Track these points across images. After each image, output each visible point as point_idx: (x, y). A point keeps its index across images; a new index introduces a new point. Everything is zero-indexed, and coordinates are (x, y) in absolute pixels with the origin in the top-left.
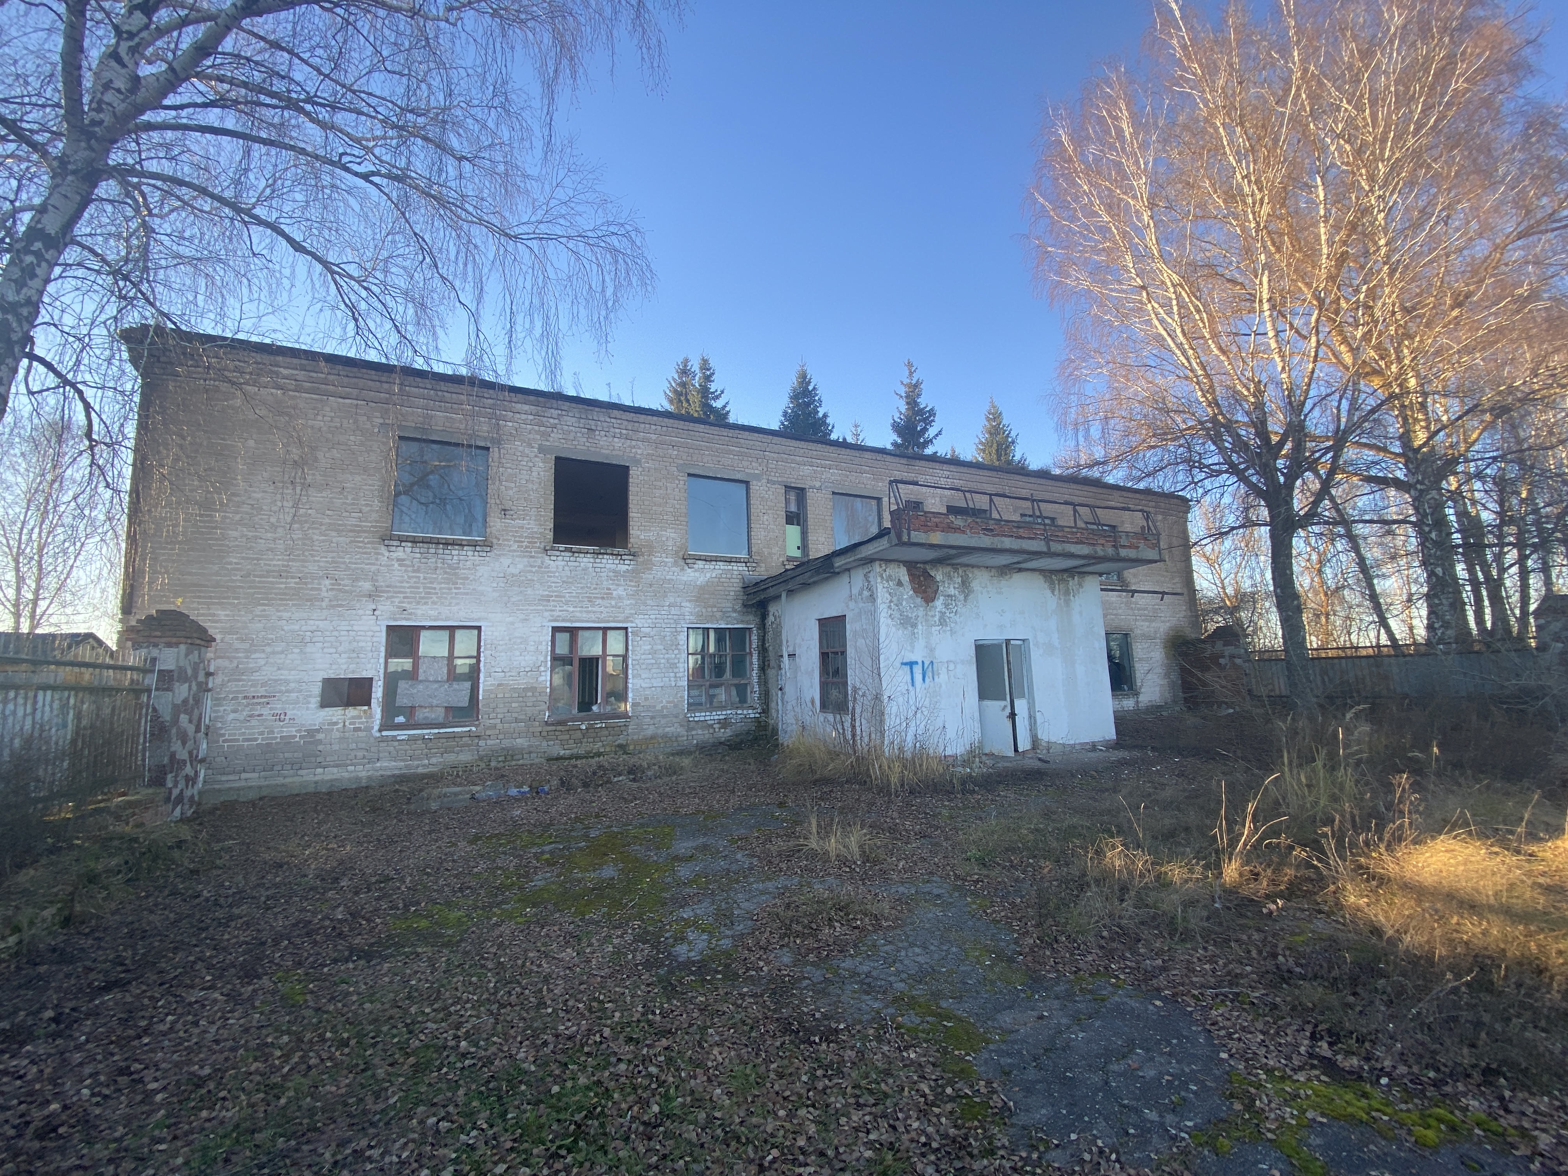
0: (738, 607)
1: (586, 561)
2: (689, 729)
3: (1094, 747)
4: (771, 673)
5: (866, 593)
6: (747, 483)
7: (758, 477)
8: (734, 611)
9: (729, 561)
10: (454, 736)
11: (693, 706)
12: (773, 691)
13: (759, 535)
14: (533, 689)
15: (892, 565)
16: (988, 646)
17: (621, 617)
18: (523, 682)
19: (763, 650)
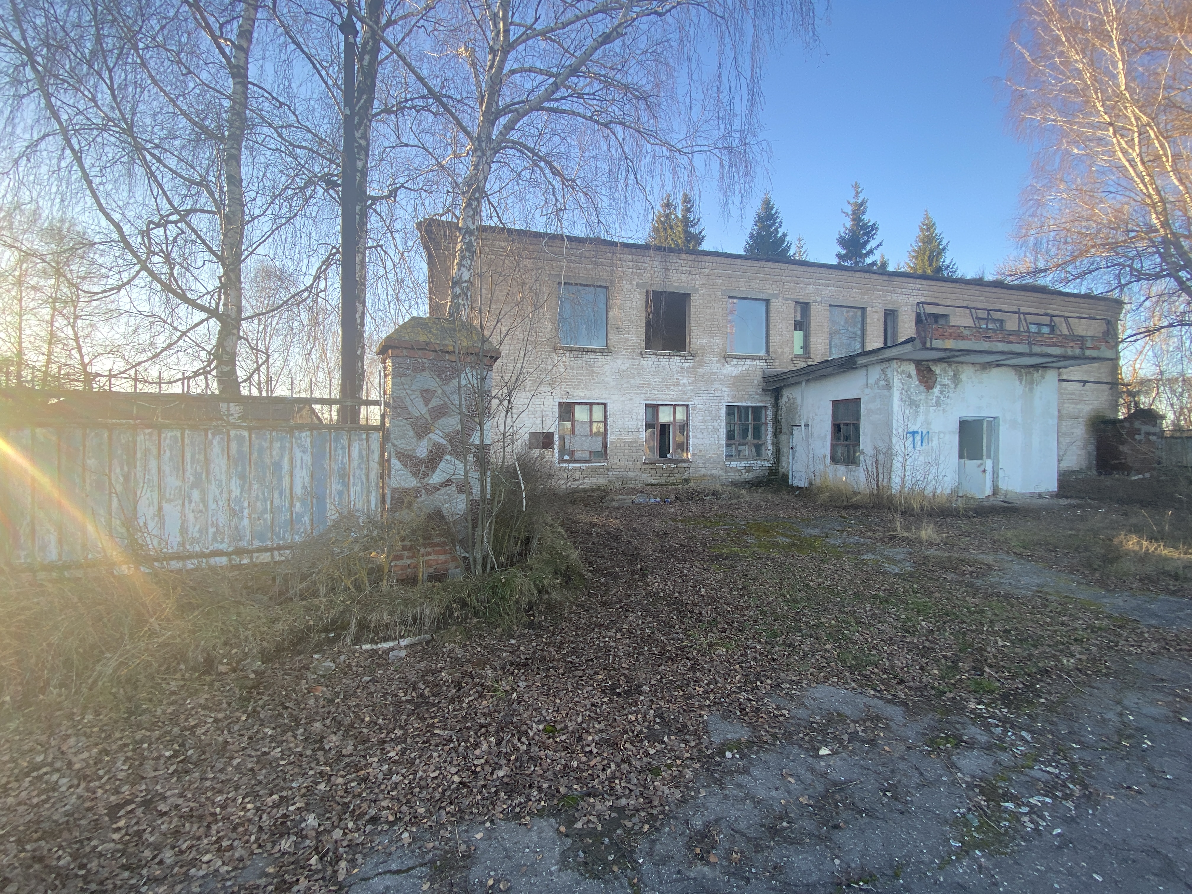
0: (760, 391)
1: (664, 360)
2: (726, 472)
3: (1040, 496)
4: (783, 438)
5: (882, 383)
6: (767, 302)
7: (776, 296)
8: (757, 394)
9: (754, 358)
10: (595, 468)
11: (729, 457)
12: (785, 449)
13: (774, 340)
14: (636, 442)
15: (905, 363)
16: (970, 422)
17: (685, 397)
18: (630, 437)
19: (776, 421)
